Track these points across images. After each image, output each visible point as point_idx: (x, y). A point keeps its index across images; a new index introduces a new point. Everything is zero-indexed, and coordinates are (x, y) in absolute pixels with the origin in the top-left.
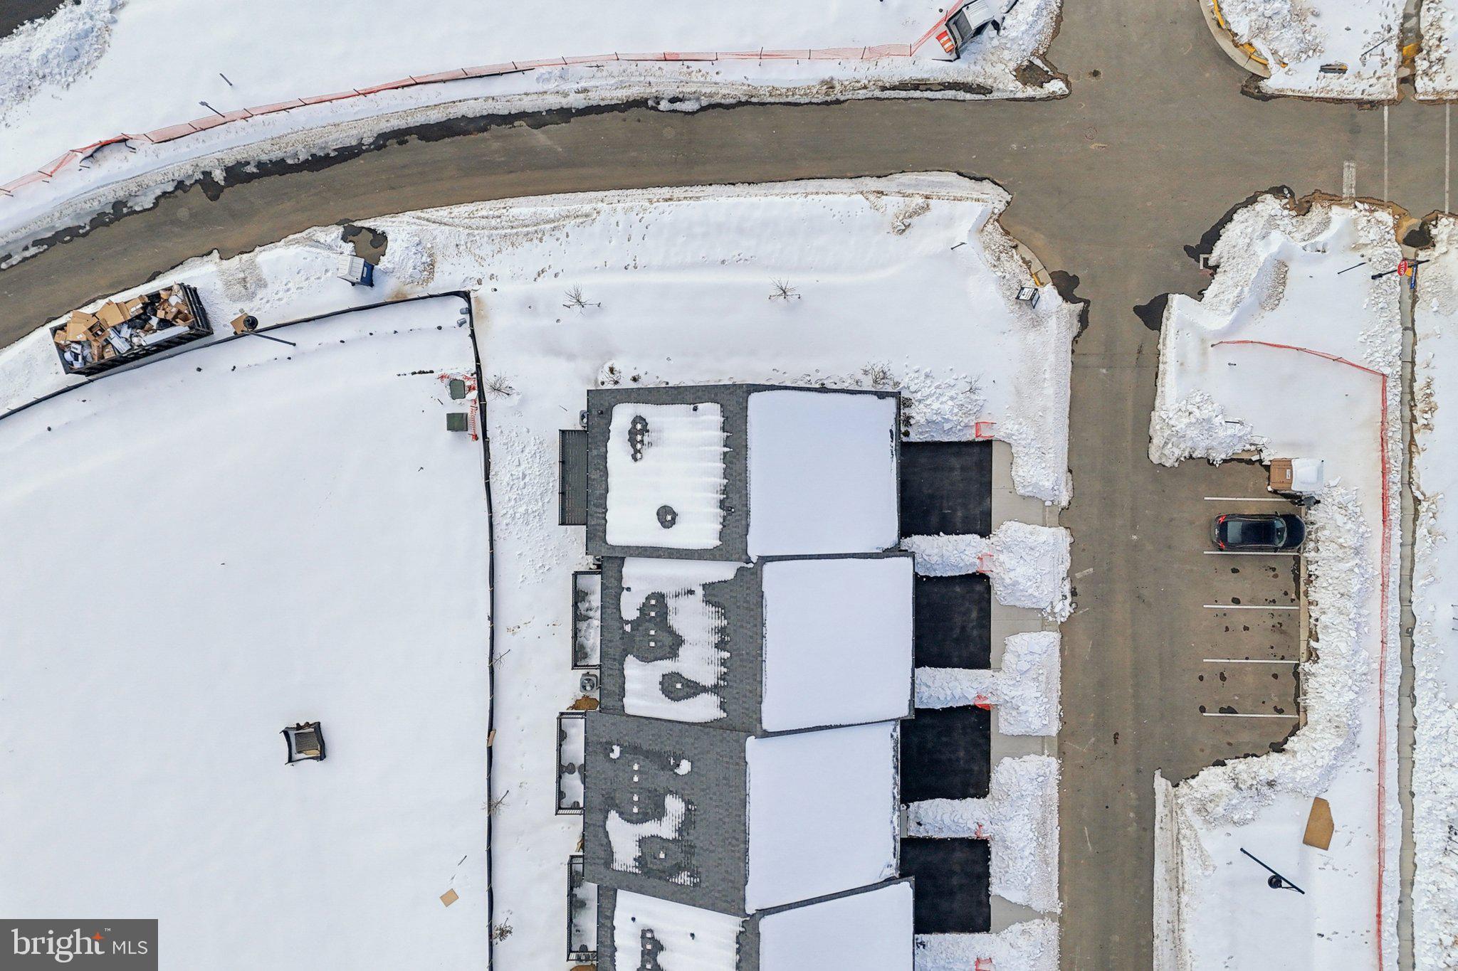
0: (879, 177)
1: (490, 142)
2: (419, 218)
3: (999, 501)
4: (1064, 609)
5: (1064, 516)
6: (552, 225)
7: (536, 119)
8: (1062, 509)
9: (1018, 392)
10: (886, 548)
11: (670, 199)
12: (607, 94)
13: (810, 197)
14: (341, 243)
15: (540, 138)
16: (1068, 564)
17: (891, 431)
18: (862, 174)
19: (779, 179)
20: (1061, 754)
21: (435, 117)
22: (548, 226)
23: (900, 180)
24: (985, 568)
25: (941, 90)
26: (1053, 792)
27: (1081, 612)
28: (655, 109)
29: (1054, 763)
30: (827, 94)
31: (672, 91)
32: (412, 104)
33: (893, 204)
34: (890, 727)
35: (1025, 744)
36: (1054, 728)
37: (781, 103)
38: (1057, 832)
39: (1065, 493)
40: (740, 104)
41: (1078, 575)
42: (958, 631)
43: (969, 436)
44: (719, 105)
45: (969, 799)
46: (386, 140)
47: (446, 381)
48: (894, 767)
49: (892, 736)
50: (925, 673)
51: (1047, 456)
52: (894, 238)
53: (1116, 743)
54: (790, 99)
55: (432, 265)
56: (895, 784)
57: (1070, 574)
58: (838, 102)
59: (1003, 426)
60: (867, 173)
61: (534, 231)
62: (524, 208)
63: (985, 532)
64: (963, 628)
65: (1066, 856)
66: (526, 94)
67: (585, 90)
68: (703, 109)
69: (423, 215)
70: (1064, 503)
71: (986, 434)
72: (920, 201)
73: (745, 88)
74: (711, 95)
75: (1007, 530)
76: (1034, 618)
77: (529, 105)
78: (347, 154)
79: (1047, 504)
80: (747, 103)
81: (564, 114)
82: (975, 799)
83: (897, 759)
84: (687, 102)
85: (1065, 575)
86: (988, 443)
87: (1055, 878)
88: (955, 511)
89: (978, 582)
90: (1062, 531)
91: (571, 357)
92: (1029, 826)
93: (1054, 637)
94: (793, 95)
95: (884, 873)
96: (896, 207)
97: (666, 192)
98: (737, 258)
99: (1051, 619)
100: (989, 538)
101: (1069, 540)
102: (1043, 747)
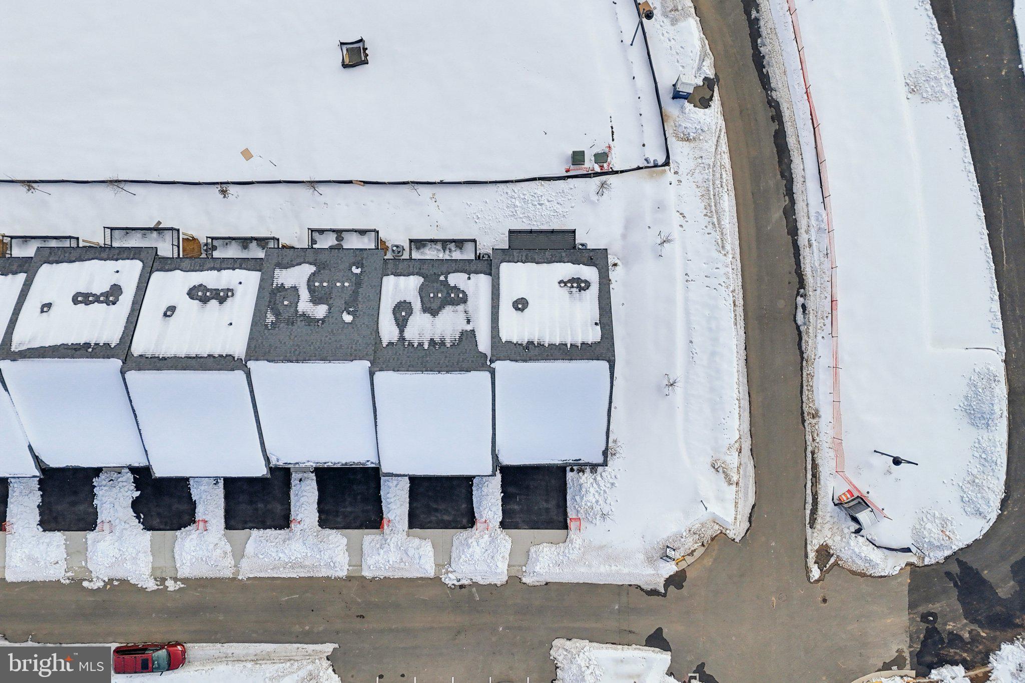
0: (751, 450)
1: (773, 180)
2: (720, 130)
3: (525, 534)
4: (450, 580)
5: (514, 580)
6: (716, 223)
7: (790, 212)
8: (520, 579)
9: (601, 548)
10: (499, 456)
11: (735, 305)
12: (807, 261)
13: (737, 402)
14: (703, 77)
15: (777, 214)
16: (481, 582)
17: (580, 460)
18: (753, 438)
19: (749, 380)
20: (349, 578)
21: (791, 141)
22: (715, 220)
23: (749, 465)
24: (479, 525)
25: (812, 492)
26: (323, 573)
27: (448, 592)
28: (798, 294)
29: (343, 573)
30: (809, 413)
31: (810, 305)
32: (800, 124)
33: (733, 460)
34: (375, 460)
35: (356, 553)
36: (367, 574)
37: (802, 382)
38: (295, 576)
39: (532, 580)
40: (802, 353)
41: (474, 590)
42: (435, 506)
43: (571, 514)
44: (800, 339)
45: (318, 514)
46: (774, 106)
47: (607, 150)
48: (346, 463)
49: (368, 461)
50: (406, 484)
51: (557, 568)
52: (709, 460)
53: (357, 616)
54: (805, 387)
55: (688, 140)
56: (335, 464)
57: (475, 584)
58: (803, 421)
59: (577, 537)
60: (754, 442)
61: (712, 210)
62: (728, 203)
63: (503, 525)
64: (436, 510)
65: (279, 582)
66: (807, 205)
67: (810, 246)
68: (798, 327)
69: (722, 133)
70: (524, 580)
71: (572, 525)
72: (735, 478)
73: (813, 357)
74: (807, 333)
75: (505, 540)
76: (444, 560)
77: (800, 206)
78: (765, 81)
79: (524, 568)
80: (802, 358)
81: (793, 231)
82: (317, 519)
83: (352, 465)
84: (802, 316)
85: (474, 581)
86: (566, 527)
87: (262, 575)
88: (519, 504)
89: (468, 520)
90: (505, 578)
91: (624, 236)
92: (300, 556)
93: (431, 572)
94: (808, 390)
95: (273, 457)
96: (731, 462)
97: (740, 302)
98: (694, 351)
99: (444, 571)
100: (500, 528)
101: (499, 583)
102: (354, 566)
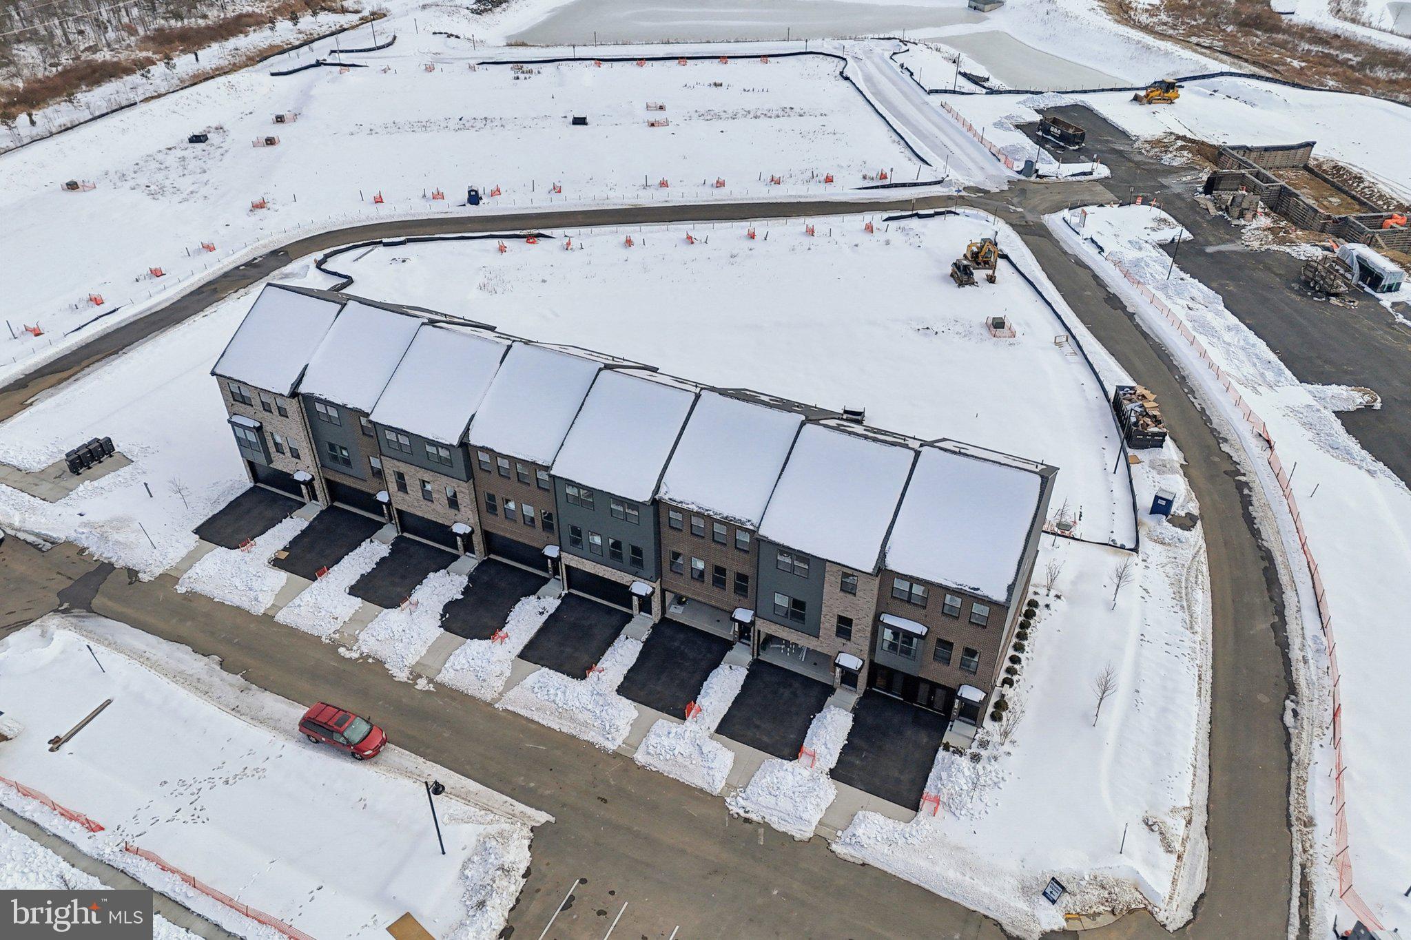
0: (1206, 828)
1: (1258, 598)
2: (1200, 548)
3: (855, 794)
4: (736, 806)
5: (820, 842)
6: (1186, 607)
7: (1280, 626)
8: (829, 843)
9: (957, 848)
11: (1200, 679)
12: (1302, 673)
13: (1192, 769)
14: (1186, 511)
15: (1262, 625)
16: (775, 826)
18: (1211, 817)
19: (1212, 753)
20: (616, 755)
21: (1284, 578)
22: (1185, 604)
23: (1200, 843)
24: (803, 759)
26: (591, 736)
27: (727, 819)
28: (1287, 698)
29: (611, 746)
30: (1298, 819)
31: (1303, 712)
32: (1295, 568)
33: (1177, 827)
35: (640, 731)
36: (640, 757)
37: (1289, 783)
38: (556, 727)
39: (845, 851)
40: (1290, 755)
41: (761, 831)
42: (758, 723)
43: (930, 789)
44: (1289, 740)
45: (622, 679)
46: (1268, 556)
47: (1072, 524)
48: (727, 517)
49: (749, 521)
51: (886, 847)
52: (1142, 815)
53: (599, 798)
54: (1293, 789)
55: (1164, 544)
56: (716, 514)
57: (766, 826)
58: (1289, 825)
59: (926, 822)
60: (1211, 820)
61: (1182, 598)
62: (1202, 601)
63: (833, 774)
66: (1303, 628)
67: (1305, 661)
68: (1286, 729)
69: (1202, 551)
70: (834, 847)
71: (926, 806)
72: (1177, 846)
73: (1306, 761)
74: (1299, 736)
75: (829, 790)
76: (741, 778)
77: (1293, 628)
78: (1256, 533)
79: (839, 833)
80: (1291, 760)
81: (1284, 645)
82: (619, 683)
83: (731, 520)
84: (1293, 720)
85: (766, 820)
86: (916, 808)
88: (862, 760)
89: (792, 750)
90: (809, 833)
91: (1074, 583)
93: (718, 787)
94: (1298, 793)
95: (665, 487)
96: (1173, 826)
97: (1208, 676)
98: (1139, 700)
99: (733, 794)
100: (827, 774)
101: (798, 836)
102: (628, 745)
